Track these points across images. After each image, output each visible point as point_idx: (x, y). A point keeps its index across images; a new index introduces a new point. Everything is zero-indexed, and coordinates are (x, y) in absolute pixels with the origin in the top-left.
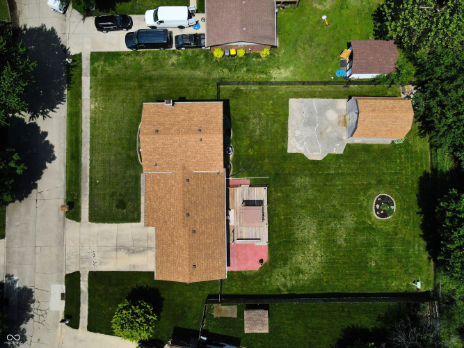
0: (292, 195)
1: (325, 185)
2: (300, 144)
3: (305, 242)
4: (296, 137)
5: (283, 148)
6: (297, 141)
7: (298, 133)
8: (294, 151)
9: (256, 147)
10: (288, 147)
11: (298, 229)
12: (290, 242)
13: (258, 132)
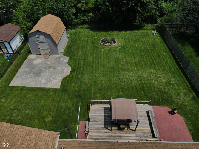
0: (99, 86)
1: (92, 66)
2: (54, 79)
3: (140, 78)
4: (47, 82)
5: (53, 91)
6: (51, 81)
7: (44, 81)
8: (60, 84)
9: (45, 113)
10: (54, 88)
11: (131, 83)
12: (143, 88)
13: (28, 111)
